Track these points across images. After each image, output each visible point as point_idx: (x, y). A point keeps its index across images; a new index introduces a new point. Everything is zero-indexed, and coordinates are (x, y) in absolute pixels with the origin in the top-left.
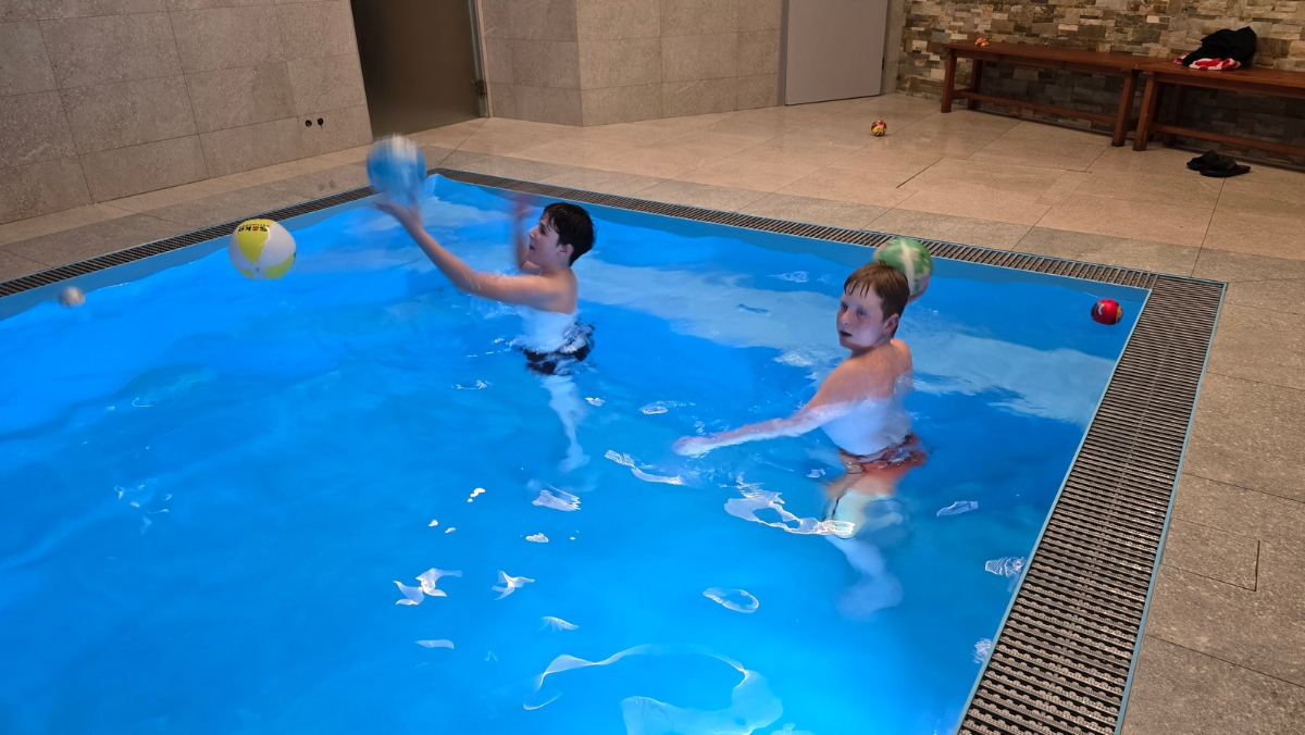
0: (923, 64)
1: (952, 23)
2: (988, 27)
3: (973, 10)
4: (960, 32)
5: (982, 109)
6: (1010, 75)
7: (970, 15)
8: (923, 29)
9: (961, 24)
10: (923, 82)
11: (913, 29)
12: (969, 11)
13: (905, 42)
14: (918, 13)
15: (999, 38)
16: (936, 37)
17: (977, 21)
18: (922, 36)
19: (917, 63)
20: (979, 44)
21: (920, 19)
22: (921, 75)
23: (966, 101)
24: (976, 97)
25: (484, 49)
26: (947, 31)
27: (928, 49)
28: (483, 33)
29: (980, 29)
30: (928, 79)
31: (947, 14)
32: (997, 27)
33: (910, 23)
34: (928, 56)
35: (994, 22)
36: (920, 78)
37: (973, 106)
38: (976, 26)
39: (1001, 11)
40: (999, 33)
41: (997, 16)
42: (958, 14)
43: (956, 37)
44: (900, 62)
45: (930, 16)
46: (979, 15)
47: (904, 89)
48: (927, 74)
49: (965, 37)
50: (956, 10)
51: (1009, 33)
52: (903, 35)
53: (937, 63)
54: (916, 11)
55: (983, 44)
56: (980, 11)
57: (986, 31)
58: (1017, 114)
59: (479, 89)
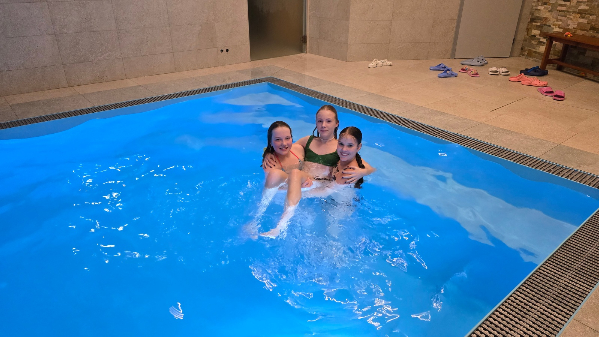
0: (536, 43)
1: (555, 23)
2: (575, 26)
3: (568, 16)
4: (559, 28)
5: (564, 70)
6: (583, 54)
7: (566, 18)
8: (539, 24)
9: (560, 23)
10: (535, 52)
11: (534, 24)
12: (566, 17)
13: (528, 30)
14: (538, 15)
15: (580, 33)
16: (545, 29)
17: (569, 22)
18: (537, 28)
19: (533, 42)
20: (566, 36)
21: (538, 19)
22: (534, 49)
23: (556, 65)
24: (561, 64)
25: (308, 21)
26: (552, 26)
27: (540, 35)
28: (309, 14)
29: (570, 27)
30: (537, 51)
31: (553, 18)
32: (580, 27)
33: (532, 20)
34: (539, 39)
35: (579, 24)
36: (533, 50)
37: (559, 69)
38: (568, 25)
39: (584, 18)
40: (581, 30)
41: (581, 21)
42: (559, 18)
43: (556, 30)
44: (524, 41)
45: (544, 18)
46: (571, 19)
47: (524, 55)
48: (537, 48)
49: (561, 30)
50: (559, 16)
51: (587, 31)
52: (527, 27)
53: (544, 43)
54: (536, 14)
55: (569, 36)
56: (571, 17)
57: (574, 28)
58: (583, 75)
59: (304, 40)
